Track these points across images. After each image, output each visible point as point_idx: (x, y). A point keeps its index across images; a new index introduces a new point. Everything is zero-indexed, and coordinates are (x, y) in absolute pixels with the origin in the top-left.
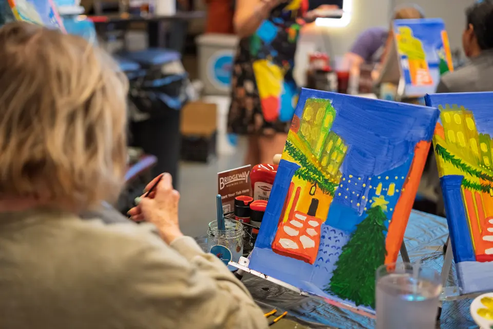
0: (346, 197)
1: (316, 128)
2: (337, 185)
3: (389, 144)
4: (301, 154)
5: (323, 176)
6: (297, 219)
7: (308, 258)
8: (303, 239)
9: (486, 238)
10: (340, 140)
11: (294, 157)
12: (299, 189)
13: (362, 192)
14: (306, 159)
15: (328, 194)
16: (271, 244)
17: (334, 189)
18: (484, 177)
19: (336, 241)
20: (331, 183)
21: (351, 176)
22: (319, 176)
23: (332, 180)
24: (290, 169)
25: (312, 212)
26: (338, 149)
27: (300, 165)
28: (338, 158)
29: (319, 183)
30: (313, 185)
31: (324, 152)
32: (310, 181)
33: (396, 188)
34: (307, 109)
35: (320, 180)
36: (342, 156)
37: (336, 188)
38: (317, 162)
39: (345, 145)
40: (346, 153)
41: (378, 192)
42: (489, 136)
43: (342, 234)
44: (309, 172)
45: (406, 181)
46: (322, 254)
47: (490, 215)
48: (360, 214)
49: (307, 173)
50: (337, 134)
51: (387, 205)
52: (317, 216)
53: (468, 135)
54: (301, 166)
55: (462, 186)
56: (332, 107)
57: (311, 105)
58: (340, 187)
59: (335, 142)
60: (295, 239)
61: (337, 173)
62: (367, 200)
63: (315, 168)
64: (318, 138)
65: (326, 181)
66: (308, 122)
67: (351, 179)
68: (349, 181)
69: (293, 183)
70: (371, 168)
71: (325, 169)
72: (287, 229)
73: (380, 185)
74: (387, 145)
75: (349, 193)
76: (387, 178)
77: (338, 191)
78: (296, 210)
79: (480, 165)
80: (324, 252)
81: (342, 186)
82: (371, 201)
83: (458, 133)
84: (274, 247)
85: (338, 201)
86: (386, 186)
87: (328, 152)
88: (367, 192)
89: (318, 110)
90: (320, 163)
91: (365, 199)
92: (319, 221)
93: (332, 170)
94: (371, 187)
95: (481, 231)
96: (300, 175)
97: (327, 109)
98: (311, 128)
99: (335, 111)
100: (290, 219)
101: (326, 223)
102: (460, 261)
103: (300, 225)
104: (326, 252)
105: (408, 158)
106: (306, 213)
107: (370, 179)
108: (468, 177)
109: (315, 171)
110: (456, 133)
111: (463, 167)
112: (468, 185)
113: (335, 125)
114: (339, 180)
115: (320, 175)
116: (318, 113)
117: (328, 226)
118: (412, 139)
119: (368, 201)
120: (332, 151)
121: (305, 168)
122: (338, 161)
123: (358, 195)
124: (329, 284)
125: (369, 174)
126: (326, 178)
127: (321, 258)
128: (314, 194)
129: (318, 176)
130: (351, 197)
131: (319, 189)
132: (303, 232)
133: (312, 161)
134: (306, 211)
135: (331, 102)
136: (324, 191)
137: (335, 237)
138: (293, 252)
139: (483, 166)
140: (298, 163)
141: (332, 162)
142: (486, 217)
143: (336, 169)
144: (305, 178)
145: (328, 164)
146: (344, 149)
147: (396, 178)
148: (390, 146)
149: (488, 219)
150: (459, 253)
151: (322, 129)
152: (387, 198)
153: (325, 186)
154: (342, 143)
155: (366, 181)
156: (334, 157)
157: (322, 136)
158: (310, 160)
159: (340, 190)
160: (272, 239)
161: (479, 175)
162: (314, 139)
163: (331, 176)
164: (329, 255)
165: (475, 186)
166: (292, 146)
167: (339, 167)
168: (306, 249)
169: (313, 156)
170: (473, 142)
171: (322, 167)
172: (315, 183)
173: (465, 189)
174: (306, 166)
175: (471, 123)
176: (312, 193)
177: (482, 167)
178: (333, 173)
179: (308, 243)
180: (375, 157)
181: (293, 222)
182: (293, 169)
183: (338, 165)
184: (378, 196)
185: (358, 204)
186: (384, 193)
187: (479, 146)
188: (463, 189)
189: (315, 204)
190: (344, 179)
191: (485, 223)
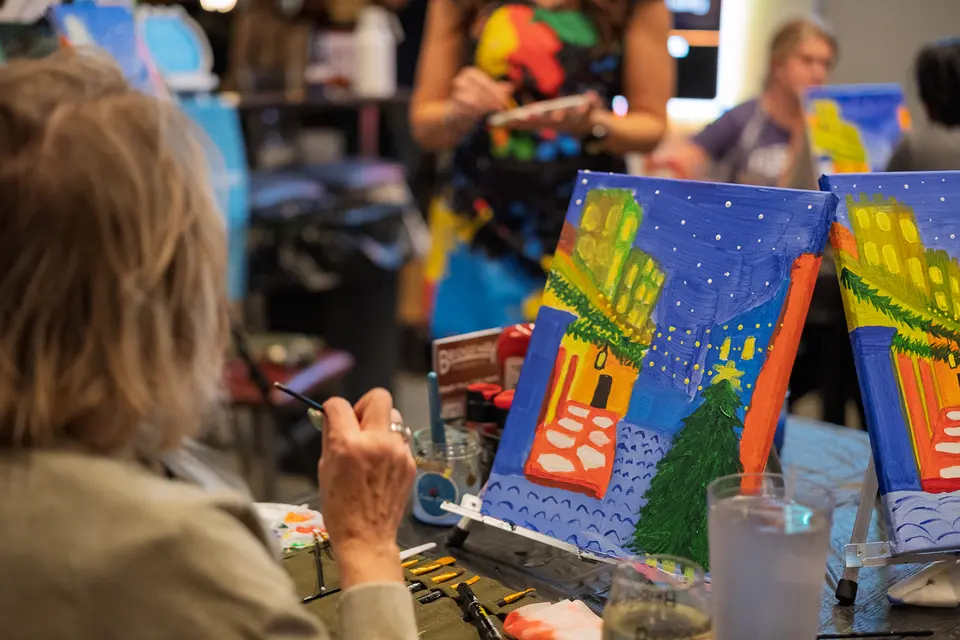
0: (664, 369)
1: (605, 245)
2: (646, 348)
3: (744, 263)
4: (578, 294)
5: (620, 333)
6: (572, 417)
7: (594, 488)
8: (584, 453)
9: (941, 447)
10: (650, 263)
11: (565, 300)
12: (575, 358)
13: (694, 356)
14: (587, 302)
15: (629, 364)
16: (522, 465)
17: (640, 355)
18: (935, 331)
19: (646, 452)
20: (634, 344)
21: (672, 329)
22: (613, 333)
23: (638, 337)
24: (557, 324)
25: (600, 400)
26: (648, 278)
27: (575, 313)
28: (647, 295)
29: (613, 345)
30: (602, 349)
31: (621, 287)
32: (596, 343)
33: (757, 345)
34: (589, 209)
35: (614, 339)
36: (656, 292)
37: (644, 352)
38: (609, 305)
39: (661, 270)
40: (662, 288)
41: (724, 356)
42: (945, 253)
43: (656, 437)
44: (594, 326)
45: (777, 330)
46: (619, 479)
47: (947, 405)
48: (690, 397)
49: (590, 328)
50: (645, 252)
51: (741, 378)
52: (609, 407)
53: (904, 250)
54: (579, 317)
55: (893, 348)
56: (636, 202)
57: (597, 203)
58: (652, 351)
59: (642, 266)
60: (569, 454)
61: (647, 324)
62: (703, 371)
63: (605, 317)
64: (610, 262)
65: (626, 340)
66: (592, 233)
67: (671, 334)
68: (669, 338)
69: (563, 349)
70: (710, 312)
71: (623, 318)
72: (553, 436)
73: (728, 342)
74: (739, 267)
75: (669, 359)
76: (740, 327)
77: (648, 359)
78: (569, 398)
79: (929, 309)
80: (624, 475)
81: (655, 348)
82: (710, 373)
83: (884, 247)
84: (528, 472)
85: (648, 375)
86: (738, 343)
87: (630, 286)
88: (703, 356)
89: (609, 210)
90: (614, 307)
91: (699, 370)
92: (613, 416)
93: (636, 319)
94: (710, 346)
95: (931, 435)
96: (577, 332)
97: (625, 207)
98: (597, 244)
99: (641, 210)
100: (558, 417)
101: (627, 420)
102: (890, 491)
103: (578, 427)
104: (627, 474)
105: (780, 288)
106: (589, 403)
107: (708, 331)
108: (904, 330)
109: (606, 324)
110: (880, 248)
111: (896, 312)
112: (905, 345)
113: (641, 234)
114: (650, 339)
115: (614, 328)
116: (610, 214)
117: (629, 425)
118: (785, 250)
119: (706, 374)
120: (637, 284)
121: (586, 319)
122: (647, 302)
123: (686, 363)
124: (633, 535)
125: (706, 322)
126: (626, 335)
127: (618, 486)
128: (603, 367)
129: (610, 333)
130: (673, 366)
131: (612, 357)
132: (583, 439)
133: (598, 305)
134: (589, 399)
135: (633, 194)
136: (621, 360)
137: (644, 446)
138: (565, 478)
139: (935, 311)
140: (572, 310)
141: (635, 306)
142: (941, 407)
143: (643, 318)
144: (586, 337)
145: (629, 308)
146: (660, 280)
147: (758, 326)
148: (745, 268)
149: (946, 410)
150: (890, 474)
151: (618, 244)
152: (741, 364)
153: (624, 350)
154: (655, 267)
155: (700, 337)
156: (640, 295)
157: (618, 258)
158: (595, 304)
159: (653, 355)
160: (525, 455)
161: (926, 327)
162: (602, 264)
163: (636, 332)
164: (633, 479)
165: (919, 349)
166: (561, 280)
167: (649, 314)
168: (590, 470)
169: (601, 296)
170: (915, 264)
171: (618, 314)
172: (604, 345)
173: (899, 353)
174: (589, 317)
175: (909, 230)
176: (599, 364)
177: (932, 311)
178: (639, 326)
179: (593, 459)
180: (718, 291)
181: (564, 422)
182: (564, 323)
183: (647, 310)
184: (724, 363)
185: (687, 381)
186: (735, 355)
187: (926, 272)
188: (896, 353)
189: (605, 384)
190: (660, 335)
191: (940, 418)
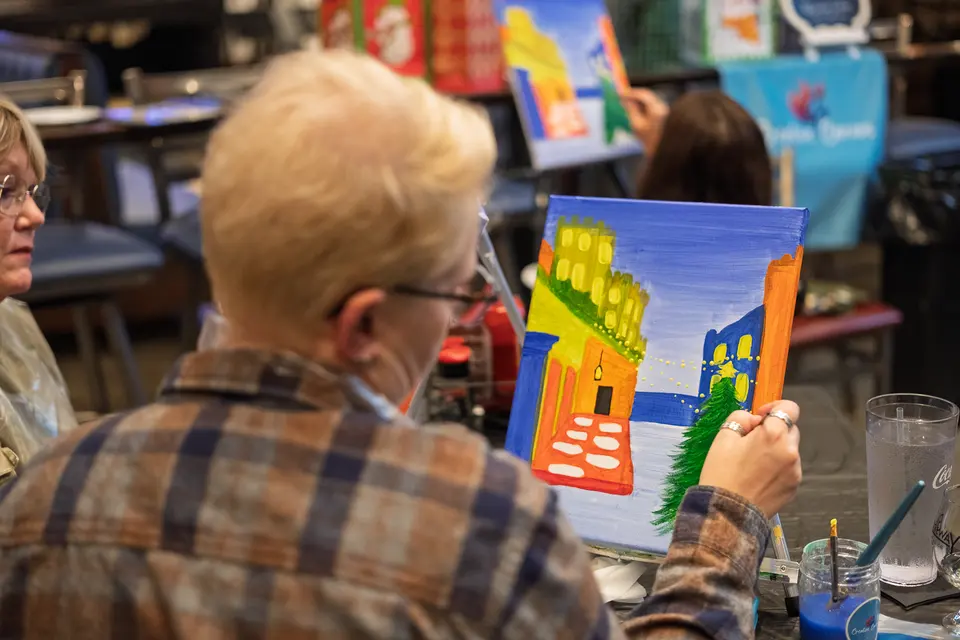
9: (558, 446)
42: (631, 276)
47: (578, 411)
79: (596, 325)
83: (577, 265)
95: (554, 432)
110: (572, 266)
139: (601, 327)
142: (573, 411)
149: (575, 416)
175: (606, 252)
177: (598, 328)
187: (606, 290)
191: (568, 420)
